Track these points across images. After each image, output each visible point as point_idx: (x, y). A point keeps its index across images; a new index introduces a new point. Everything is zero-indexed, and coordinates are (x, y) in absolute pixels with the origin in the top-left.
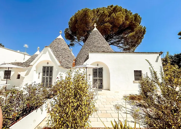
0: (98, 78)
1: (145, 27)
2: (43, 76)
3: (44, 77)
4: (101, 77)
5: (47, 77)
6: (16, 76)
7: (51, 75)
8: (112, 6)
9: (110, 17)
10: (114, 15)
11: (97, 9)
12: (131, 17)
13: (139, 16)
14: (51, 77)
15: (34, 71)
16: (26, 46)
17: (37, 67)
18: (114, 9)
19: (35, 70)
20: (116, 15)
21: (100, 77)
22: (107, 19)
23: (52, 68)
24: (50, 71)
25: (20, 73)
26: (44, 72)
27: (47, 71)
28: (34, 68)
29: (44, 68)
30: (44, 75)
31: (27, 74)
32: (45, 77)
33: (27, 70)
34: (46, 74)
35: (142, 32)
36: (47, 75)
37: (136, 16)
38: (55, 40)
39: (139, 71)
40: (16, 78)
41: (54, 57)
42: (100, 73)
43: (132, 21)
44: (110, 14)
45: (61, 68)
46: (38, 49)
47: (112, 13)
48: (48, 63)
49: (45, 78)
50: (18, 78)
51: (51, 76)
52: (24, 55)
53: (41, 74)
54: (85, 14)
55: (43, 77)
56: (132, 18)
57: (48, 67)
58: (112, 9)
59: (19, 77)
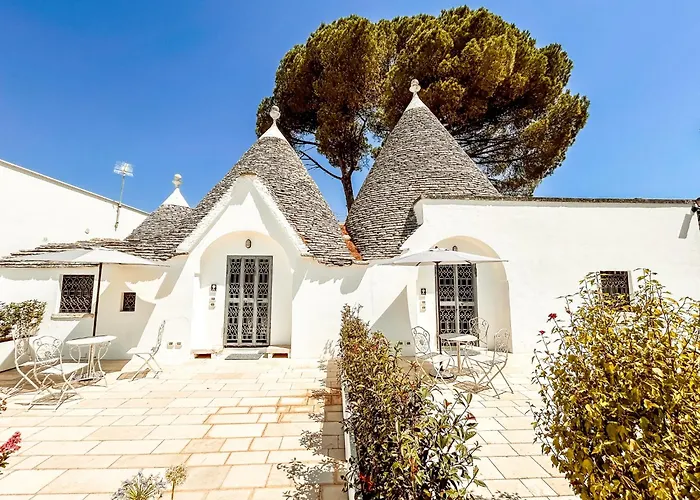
0: (456, 303)
1: (587, 99)
2: (232, 297)
3: (235, 300)
4: (470, 300)
5: (251, 300)
6: (119, 302)
7: (265, 292)
8: (462, 12)
9: (460, 56)
10: (477, 46)
11: (397, 20)
12: (533, 57)
13: (564, 54)
14: (265, 301)
15: (196, 275)
16: (126, 168)
17: (204, 262)
18: (476, 22)
19: (198, 272)
20: (482, 46)
21: (464, 300)
22: (448, 63)
23: (266, 263)
24: (247, 276)
25: (132, 288)
26: (233, 279)
27: (249, 278)
28: (192, 264)
29: (234, 263)
30: (233, 293)
31: (164, 292)
32: (241, 300)
33: (165, 274)
34: (242, 290)
35: (573, 118)
36: (249, 293)
37: (553, 54)
38: (257, 147)
39: (618, 272)
40: (119, 309)
41: (281, 217)
42: (464, 283)
43: (537, 73)
44: (461, 41)
45: (314, 263)
46: (176, 183)
47: (468, 39)
48: (249, 244)
49: (241, 306)
50: (125, 309)
51: (265, 297)
52: (116, 207)
53: (222, 290)
54: (356, 39)
55: (231, 304)
56: (539, 62)
57: (250, 261)
58: (466, 22)
59: (129, 302)
